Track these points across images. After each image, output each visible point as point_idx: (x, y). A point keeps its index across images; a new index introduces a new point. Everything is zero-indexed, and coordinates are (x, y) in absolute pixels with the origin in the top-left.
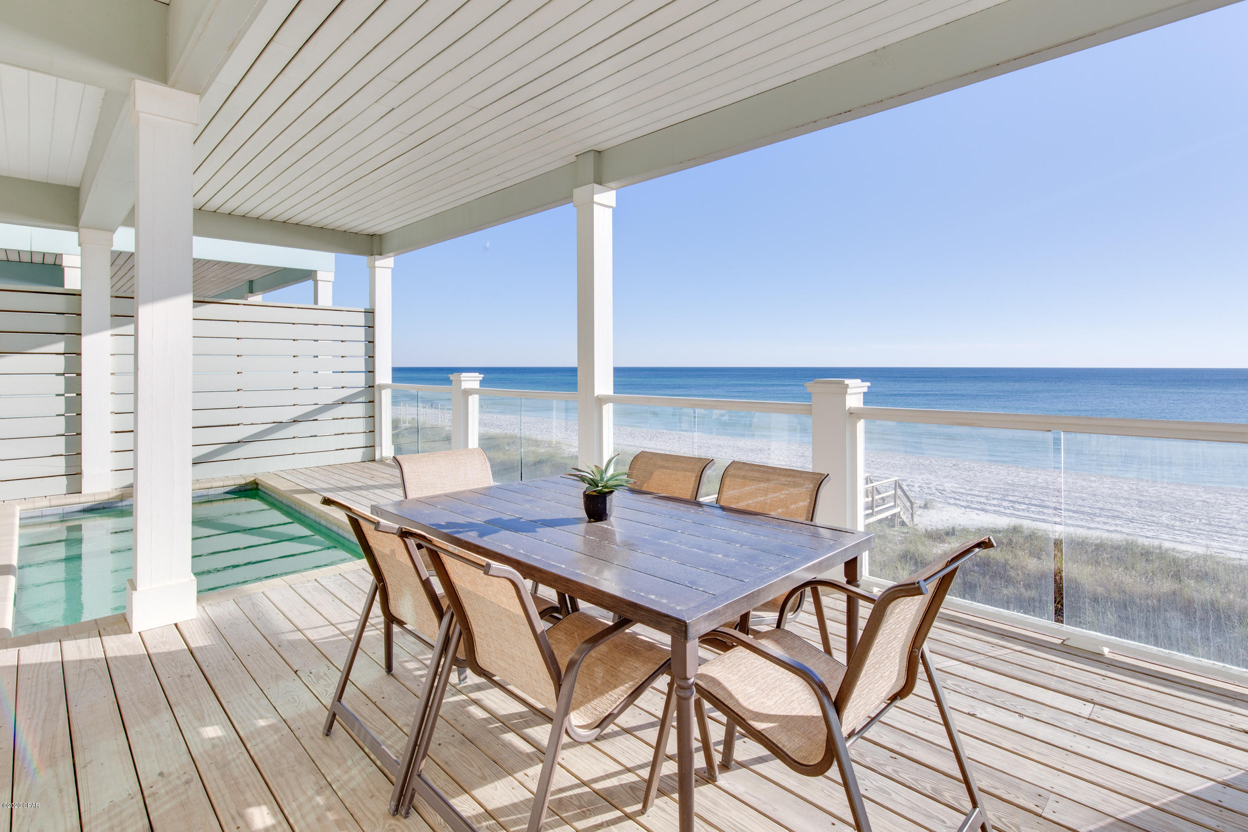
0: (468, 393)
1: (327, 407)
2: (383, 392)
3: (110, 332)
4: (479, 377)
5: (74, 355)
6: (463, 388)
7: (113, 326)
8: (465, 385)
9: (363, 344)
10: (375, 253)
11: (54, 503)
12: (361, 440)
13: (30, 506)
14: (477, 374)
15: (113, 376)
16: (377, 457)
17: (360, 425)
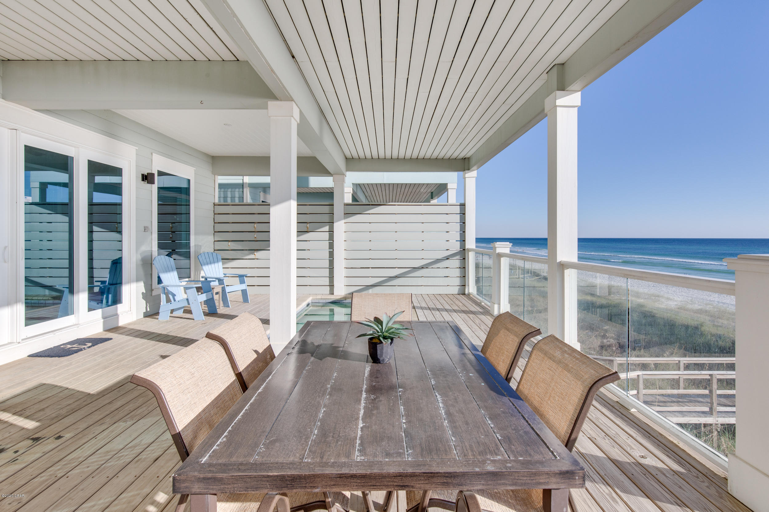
0: (500, 256)
1: (438, 261)
2: (470, 253)
3: (343, 221)
4: (509, 244)
5: (331, 231)
6: (497, 252)
7: (345, 218)
8: (498, 250)
9: (459, 224)
10: (466, 169)
11: (323, 297)
12: (457, 281)
13: (315, 298)
14: (508, 243)
15: (345, 242)
16: (466, 292)
17: (457, 272)
